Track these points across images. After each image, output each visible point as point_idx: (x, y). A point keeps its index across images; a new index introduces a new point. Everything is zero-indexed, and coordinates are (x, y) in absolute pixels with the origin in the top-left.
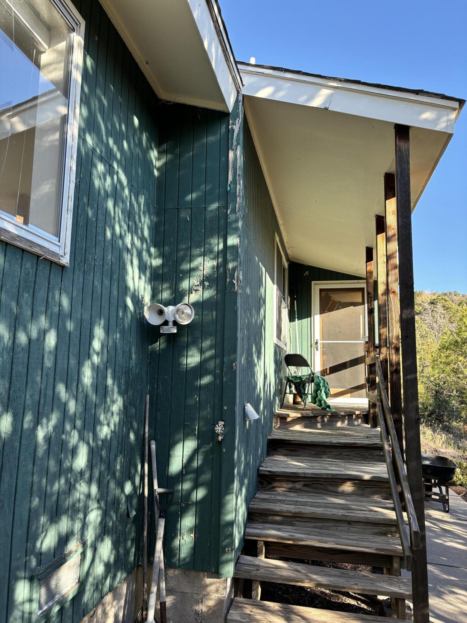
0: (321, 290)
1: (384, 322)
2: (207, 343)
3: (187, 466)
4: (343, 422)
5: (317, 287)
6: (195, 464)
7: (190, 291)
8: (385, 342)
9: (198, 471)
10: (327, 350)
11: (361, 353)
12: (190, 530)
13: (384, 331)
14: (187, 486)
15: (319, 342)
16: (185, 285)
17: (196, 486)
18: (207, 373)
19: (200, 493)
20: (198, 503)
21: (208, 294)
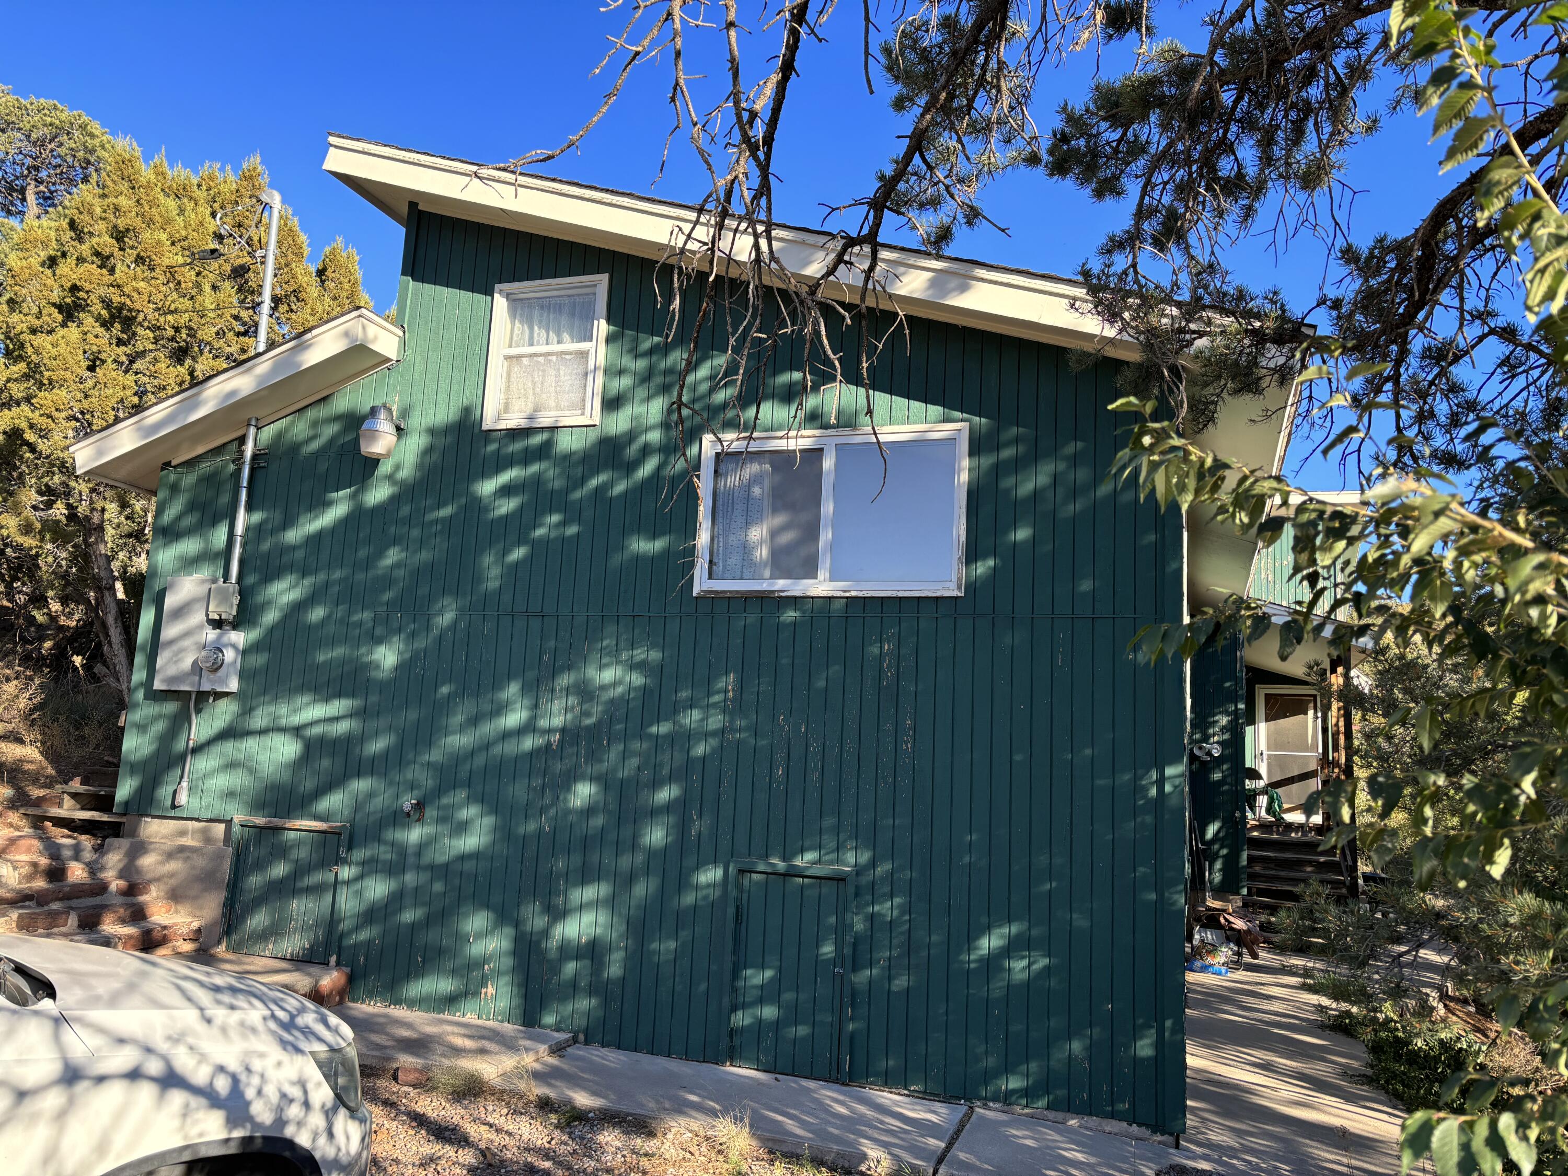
0: (1266, 695)
1: (1336, 748)
2: (1225, 767)
3: (1216, 835)
4: (1297, 833)
5: (1262, 691)
6: (1221, 835)
7: (1214, 735)
8: (1335, 763)
9: (1223, 839)
10: (1274, 762)
11: (1313, 766)
12: (1220, 870)
13: (1336, 755)
14: (1216, 847)
15: (1265, 753)
16: (1211, 731)
17: (1222, 847)
18: (1226, 784)
19: (1224, 851)
20: (1223, 856)
21: (1226, 736)
